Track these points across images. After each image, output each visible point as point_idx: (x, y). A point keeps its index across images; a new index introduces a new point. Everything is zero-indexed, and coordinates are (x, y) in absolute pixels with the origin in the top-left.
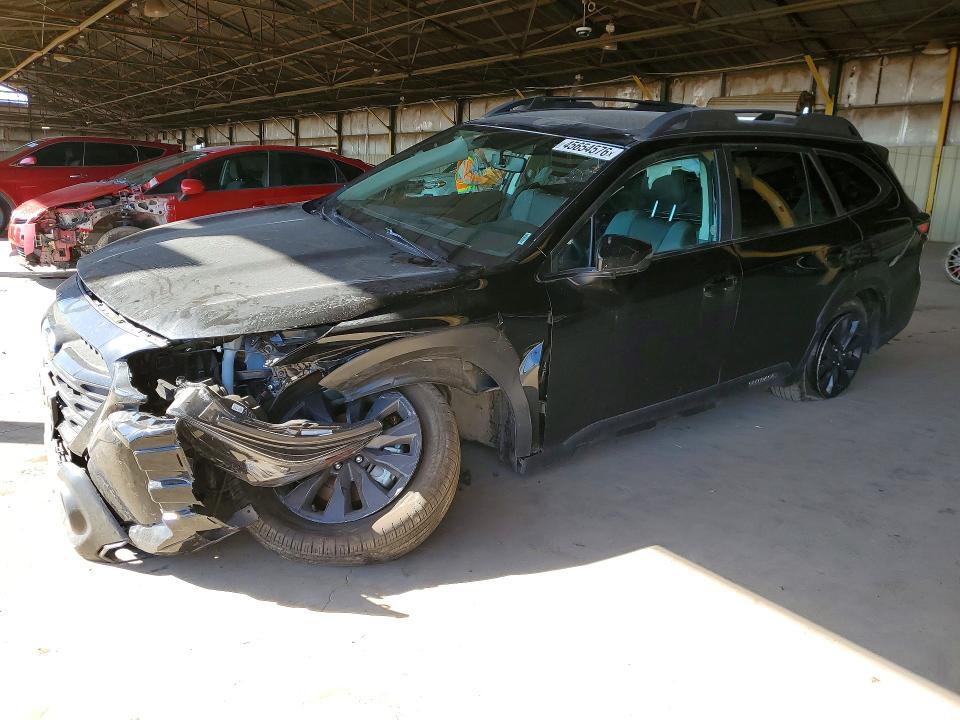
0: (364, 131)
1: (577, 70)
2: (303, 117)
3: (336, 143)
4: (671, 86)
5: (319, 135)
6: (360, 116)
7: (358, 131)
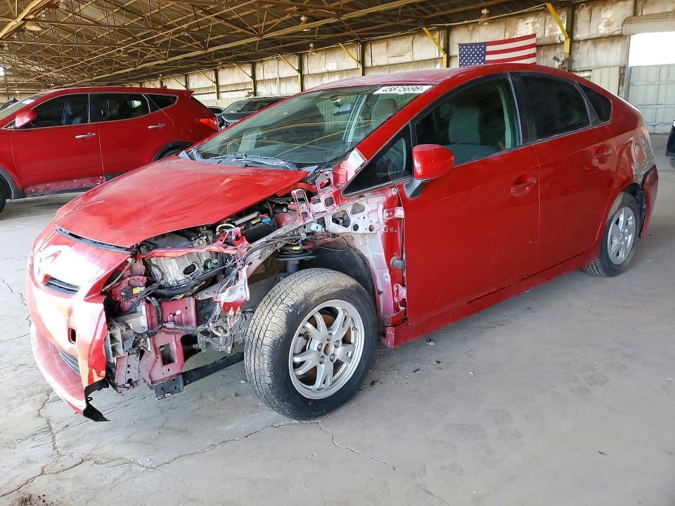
0: (276, 76)
1: (483, 4)
2: (223, 68)
3: (253, 87)
4: (576, 12)
5: (236, 81)
6: (271, 63)
7: (269, 76)
